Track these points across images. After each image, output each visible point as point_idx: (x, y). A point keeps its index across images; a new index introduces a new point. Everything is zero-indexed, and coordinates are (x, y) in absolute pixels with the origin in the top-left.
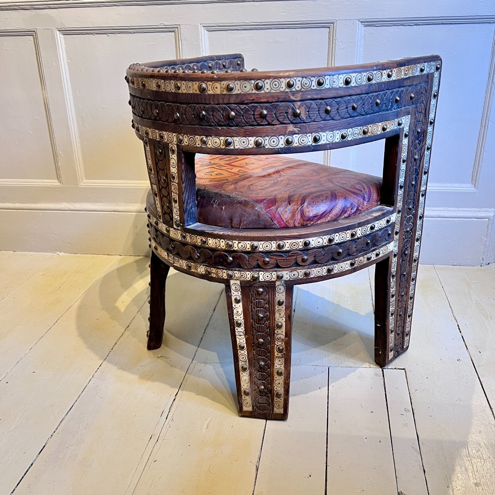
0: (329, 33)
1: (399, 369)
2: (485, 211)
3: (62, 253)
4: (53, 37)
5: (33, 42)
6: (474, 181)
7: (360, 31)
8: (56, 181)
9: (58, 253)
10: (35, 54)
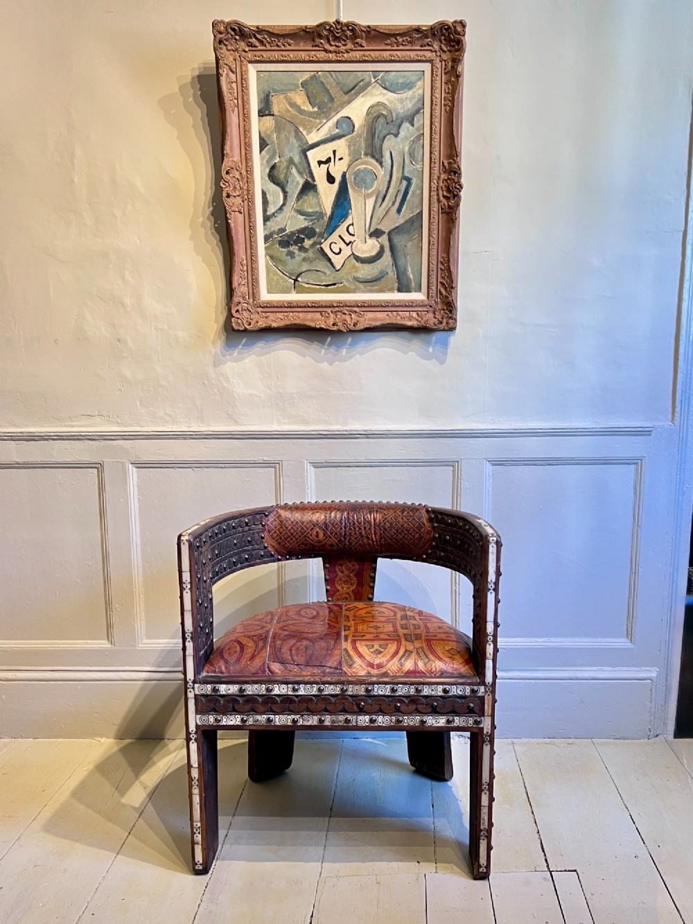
0: (453, 471)
1: (569, 871)
2: (646, 670)
3: (104, 739)
4: (125, 473)
5: (96, 475)
6: (629, 634)
7: (487, 471)
8: (106, 642)
9: (99, 739)
10: (97, 489)
